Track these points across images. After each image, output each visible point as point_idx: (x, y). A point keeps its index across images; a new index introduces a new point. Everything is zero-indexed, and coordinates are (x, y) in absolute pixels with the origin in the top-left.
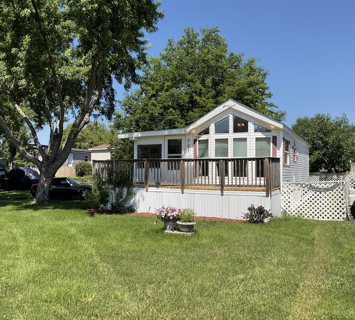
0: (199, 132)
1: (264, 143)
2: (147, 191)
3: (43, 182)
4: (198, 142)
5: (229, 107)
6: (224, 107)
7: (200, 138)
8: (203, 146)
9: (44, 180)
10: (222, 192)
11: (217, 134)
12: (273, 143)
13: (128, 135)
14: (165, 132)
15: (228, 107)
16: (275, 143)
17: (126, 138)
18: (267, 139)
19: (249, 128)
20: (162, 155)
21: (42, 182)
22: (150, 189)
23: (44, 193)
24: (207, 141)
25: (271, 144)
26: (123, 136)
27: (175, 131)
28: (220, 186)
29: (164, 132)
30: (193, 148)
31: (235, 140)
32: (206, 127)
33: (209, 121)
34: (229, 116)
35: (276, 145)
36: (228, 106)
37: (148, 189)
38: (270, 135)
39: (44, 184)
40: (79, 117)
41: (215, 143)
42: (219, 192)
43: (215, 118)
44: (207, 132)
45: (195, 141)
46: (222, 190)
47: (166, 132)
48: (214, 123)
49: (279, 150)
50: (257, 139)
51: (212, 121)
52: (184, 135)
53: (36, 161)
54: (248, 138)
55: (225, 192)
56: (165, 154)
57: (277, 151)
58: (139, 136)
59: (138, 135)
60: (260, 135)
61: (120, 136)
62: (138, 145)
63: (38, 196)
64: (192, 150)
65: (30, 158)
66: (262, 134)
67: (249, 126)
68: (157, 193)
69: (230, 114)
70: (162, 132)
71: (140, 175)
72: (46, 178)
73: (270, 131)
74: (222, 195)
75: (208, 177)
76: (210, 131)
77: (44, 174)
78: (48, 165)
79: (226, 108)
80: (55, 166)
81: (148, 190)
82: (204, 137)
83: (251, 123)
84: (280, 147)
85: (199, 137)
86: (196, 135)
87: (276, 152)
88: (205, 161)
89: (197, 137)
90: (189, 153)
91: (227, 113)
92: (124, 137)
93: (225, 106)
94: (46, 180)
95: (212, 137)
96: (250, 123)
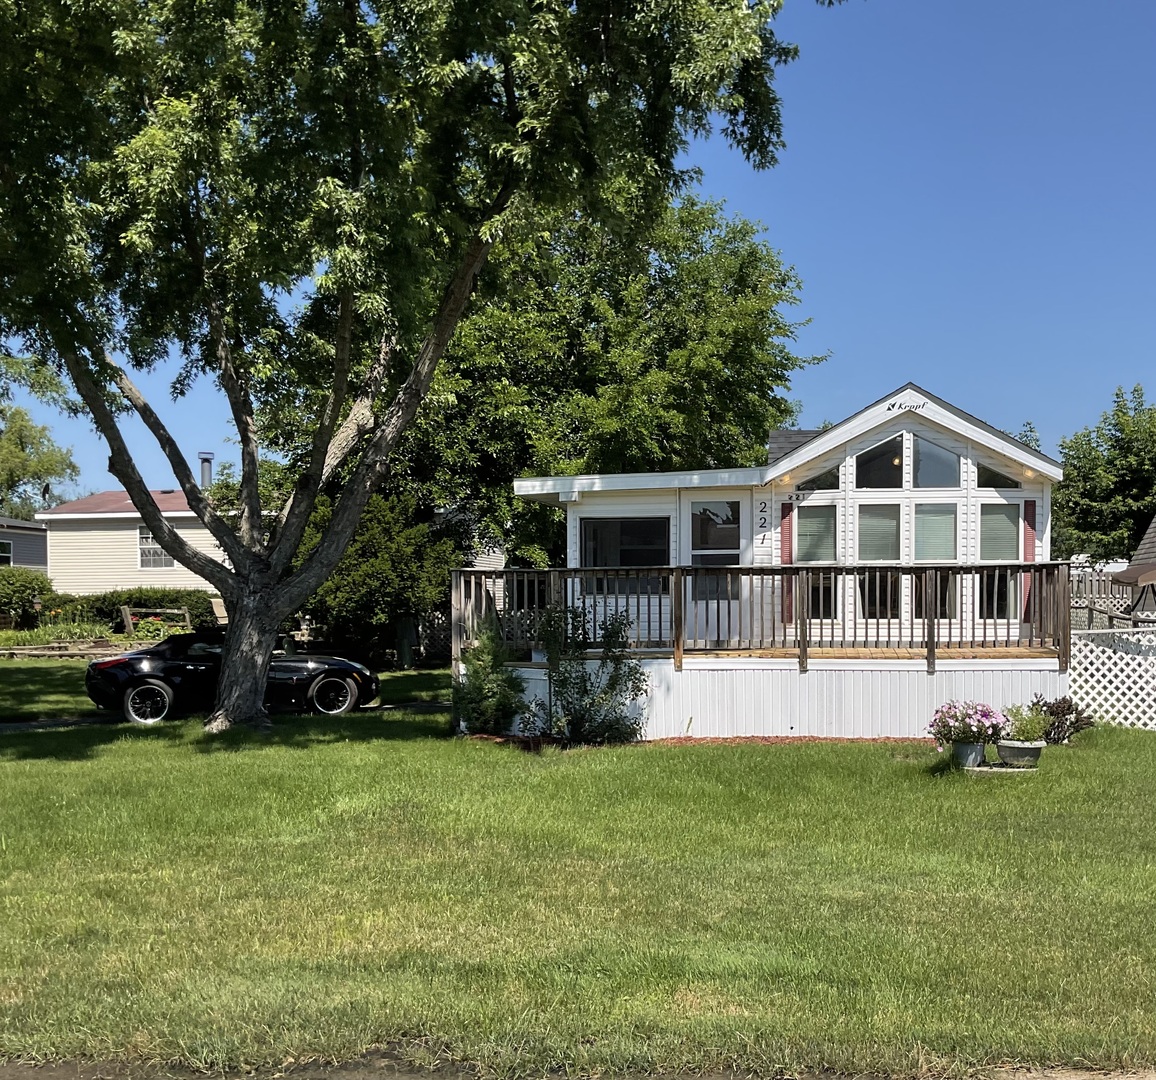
0: (799, 481)
1: (1002, 520)
2: (679, 668)
3: (251, 650)
4: (796, 511)
5: (907, 409)
6: (889, 409)
7: (804, 499)
8: (813, 525)
9: (255, 641)
10: (931, 664)
11: (864, 489)
12: (1025, 519)
13: (554, 486)
14: (691, 479)
15: (904, 411)
16: (1031, 520)
17: (545, 492)
18: (1010, 511)
19: (963, 476)
20: (672, 553)
21: (245, 647)
22: (688, 661)
23: (254, 691)
24: (830, 511)
25: (1021, 521)
26: (534, 487)
27: (725, 477)
28: (924, 645)
29: (688, 477)
30: (779, 530)
31: (920, 509)
32: (829, 466)
33: (842, 450)
34: (901, 436)
35: (1033, 527)
36: (903, 407)
37: (684, 660)
38: (1018, 497)
39: (253, 656)
40: (398, 417)
41: (860, 517)
42: (923, 664)
43: (860, 440)
44: (830, 481)
45: (786, 509)
46: (931, 658)
47: (695, 478)
48: (854, 457)
49: (1041, 540)
50: (987, 509)
51: (848, 449)
52: (751, 488)
53: (218, 572)
54: (960, 503)
55: (939, 664)
56: (681, 550)
57: (1037, 543)
58: (597, 488)
59: (593, 484)
60: (992, 496)
61: (520, 487)
62: (581, 519)
63: (233, 699)
64: (774, 535)
65: (199, 559)
66: (997, 495)
67: (963, 468)
68: (713, 676)
69: (904, 432)
70: (682, 477)
71: (655, 617)
72: (262, 632)
73: (1016, 485)
74: (931, 672)
75: (897, 621)
76: (842, 478)
77: (254, 622)
78: (266, 586)
79: (896, 412)
80: (296, 591)
81: (684, 667)
82: (818, 498)
83: (970, 461)
84: (1043, 532)
85: (801, 497)
86: (792, 490)
87: (1034, 547)
88: (878, 574)
89: (794, 497)
90: (763, 548)
91: (896, 428)
92: (537, 491)
93: (893, 406)
94: (260, 642)
95: (849, 498)
96: (965, 461)
